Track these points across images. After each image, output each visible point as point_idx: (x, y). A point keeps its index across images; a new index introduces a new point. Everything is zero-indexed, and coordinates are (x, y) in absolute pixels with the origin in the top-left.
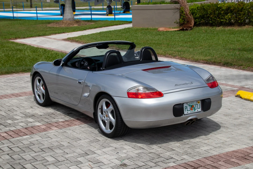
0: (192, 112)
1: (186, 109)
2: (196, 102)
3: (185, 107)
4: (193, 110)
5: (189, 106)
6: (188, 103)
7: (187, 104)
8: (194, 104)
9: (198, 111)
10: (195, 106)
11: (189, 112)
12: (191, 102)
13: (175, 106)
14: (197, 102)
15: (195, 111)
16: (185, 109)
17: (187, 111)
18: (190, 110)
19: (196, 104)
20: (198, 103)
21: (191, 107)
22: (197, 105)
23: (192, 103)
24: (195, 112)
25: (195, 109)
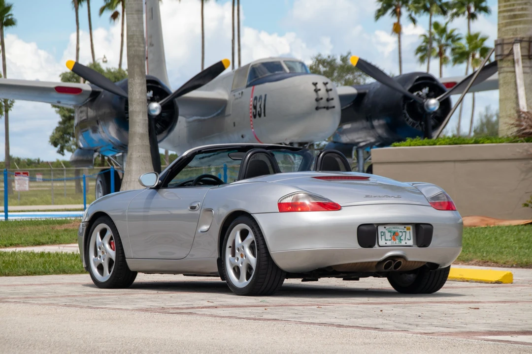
0: (394, 243)
1: (383, 237)
2: (403, 227)
3: (381, 232)
4: (397, 241)
5: (390, 233)
6: (387, 227)
7: (385, 228)
8: (399, 230)
9: (406, 243)
10: (400, 234)
11: (389, 243)
12: (394, 226)
13: (362, 227)
14: (405, 227)
15: (401, 242)
16: (382, 235)
17: (386, 240)
18: (391, 240)
19: (403, 231)
20: (408, 229)
21: (392, 234)
22: (404, 234)
23: (394, 228)
24: (400, 245)
25: (401, 240)
